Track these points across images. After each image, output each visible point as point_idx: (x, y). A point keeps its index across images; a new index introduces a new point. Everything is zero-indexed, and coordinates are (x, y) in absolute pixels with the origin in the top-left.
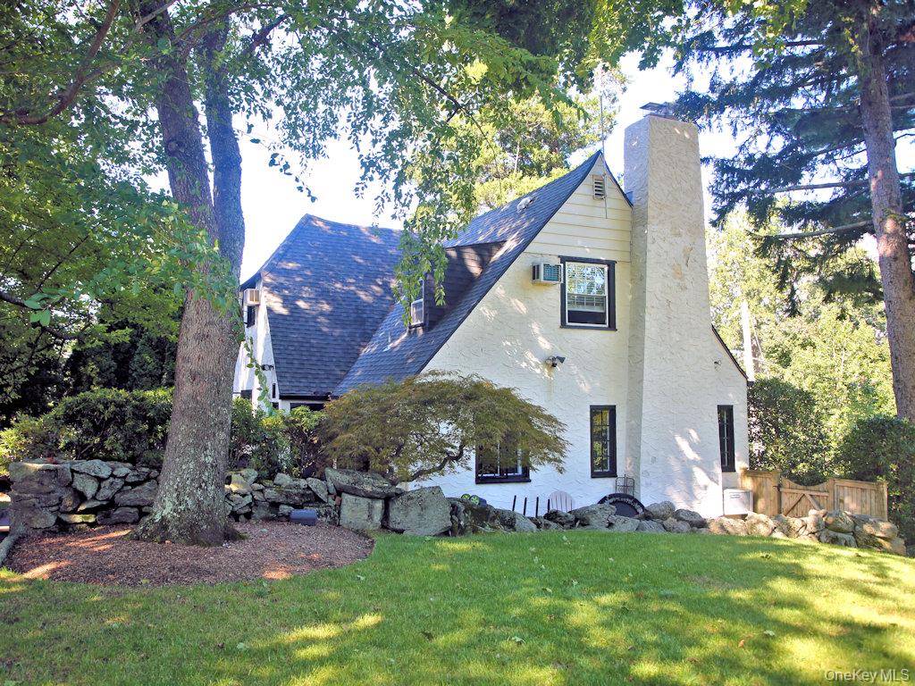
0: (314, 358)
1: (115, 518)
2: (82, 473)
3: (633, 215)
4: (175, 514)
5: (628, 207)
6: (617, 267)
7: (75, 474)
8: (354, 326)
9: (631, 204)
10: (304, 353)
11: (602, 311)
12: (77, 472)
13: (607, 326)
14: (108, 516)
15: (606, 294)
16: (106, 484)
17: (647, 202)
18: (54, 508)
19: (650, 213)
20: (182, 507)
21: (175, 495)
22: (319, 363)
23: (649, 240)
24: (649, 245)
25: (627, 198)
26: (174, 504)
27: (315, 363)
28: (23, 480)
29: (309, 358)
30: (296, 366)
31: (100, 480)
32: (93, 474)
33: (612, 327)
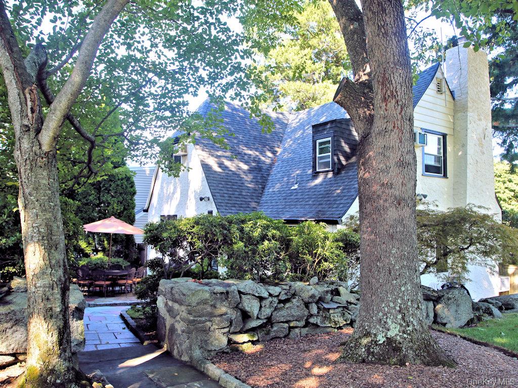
0: (236, 193)
1: (272, 334)
2: (247, 294)
3: (455, 105)
4: (405, 336)
5: (453, 101)
6: (448, 138)
7: (243, 296)
8: (256, 172)
9: (454, 99)
10: (229, 189)
11: (439, 166)
12: (244, 294)
13: (442, 175)
14: (268, 333)
15: (442, 155)
16: (266, 303)
17: (467, 97)
18: (226, 330)
19: (469, 105)
20: (410, 328)
21: (400, 316)
22: (240, 197)
23: (469, 122)
24: (468, 125)
25: (452, 93)
26: (401, 325)
27: (237, 196)
28: (198, 304)
29: (233, 193)
30: (227, 198)
31: (261, 299)
32: (257, 295)
33: (445, 176)
